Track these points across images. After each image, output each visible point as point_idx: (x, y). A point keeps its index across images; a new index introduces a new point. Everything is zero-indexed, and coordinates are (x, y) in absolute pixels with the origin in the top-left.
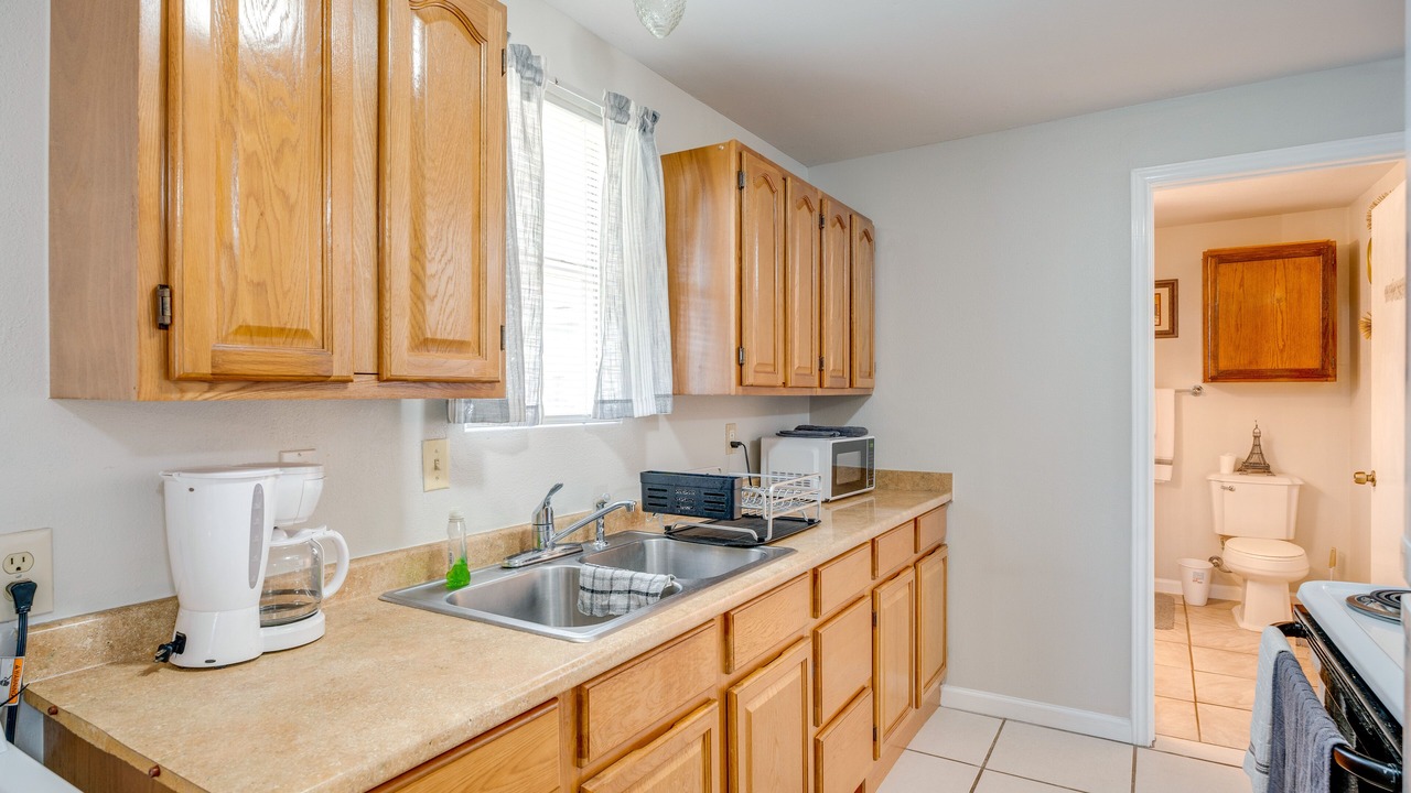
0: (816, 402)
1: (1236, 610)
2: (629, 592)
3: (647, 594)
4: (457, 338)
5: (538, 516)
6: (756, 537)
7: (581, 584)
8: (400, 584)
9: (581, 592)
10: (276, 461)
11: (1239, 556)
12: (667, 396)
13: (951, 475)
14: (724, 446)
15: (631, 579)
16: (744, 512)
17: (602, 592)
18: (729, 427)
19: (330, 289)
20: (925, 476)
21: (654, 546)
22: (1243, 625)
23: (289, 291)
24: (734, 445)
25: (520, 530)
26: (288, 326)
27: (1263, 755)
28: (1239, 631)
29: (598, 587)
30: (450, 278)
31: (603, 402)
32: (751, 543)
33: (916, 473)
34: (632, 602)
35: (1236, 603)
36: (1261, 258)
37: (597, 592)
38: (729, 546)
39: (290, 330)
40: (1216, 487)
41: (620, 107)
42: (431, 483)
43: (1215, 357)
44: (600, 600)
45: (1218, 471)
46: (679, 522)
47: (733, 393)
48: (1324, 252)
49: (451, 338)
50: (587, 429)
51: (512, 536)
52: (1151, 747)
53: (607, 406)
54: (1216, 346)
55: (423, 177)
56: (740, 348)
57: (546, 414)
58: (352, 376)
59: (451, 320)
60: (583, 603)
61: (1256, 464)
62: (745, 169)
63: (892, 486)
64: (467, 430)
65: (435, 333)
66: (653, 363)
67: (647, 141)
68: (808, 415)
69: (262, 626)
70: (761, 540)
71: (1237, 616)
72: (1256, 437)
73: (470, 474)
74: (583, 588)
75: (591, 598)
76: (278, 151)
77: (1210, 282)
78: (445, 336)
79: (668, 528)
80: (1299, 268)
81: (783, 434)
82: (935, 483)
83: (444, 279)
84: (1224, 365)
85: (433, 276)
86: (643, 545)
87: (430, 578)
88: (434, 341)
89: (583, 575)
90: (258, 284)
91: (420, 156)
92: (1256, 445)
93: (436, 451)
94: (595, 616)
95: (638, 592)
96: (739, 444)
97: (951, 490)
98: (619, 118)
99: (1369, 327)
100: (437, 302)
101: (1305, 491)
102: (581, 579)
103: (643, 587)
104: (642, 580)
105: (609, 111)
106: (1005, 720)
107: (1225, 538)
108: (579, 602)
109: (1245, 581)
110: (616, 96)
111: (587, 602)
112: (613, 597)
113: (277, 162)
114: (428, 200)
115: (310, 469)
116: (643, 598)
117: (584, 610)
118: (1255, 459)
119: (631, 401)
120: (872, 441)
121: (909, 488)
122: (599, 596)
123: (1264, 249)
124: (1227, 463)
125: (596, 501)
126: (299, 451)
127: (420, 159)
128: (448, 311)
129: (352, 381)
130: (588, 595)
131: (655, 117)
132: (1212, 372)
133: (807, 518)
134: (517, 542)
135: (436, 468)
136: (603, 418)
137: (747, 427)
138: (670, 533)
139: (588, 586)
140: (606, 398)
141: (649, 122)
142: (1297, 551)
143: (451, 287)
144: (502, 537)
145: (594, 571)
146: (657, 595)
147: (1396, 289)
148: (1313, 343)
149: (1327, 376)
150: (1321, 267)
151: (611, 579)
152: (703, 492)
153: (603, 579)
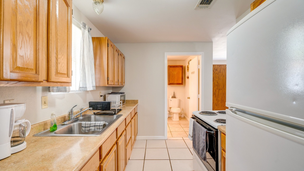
0: (113, 88)
1: (172, 118)
2: (95, 126)
3: (99, 126)
4: (64, 73)
5: (70, 113)
6: (114, 113)
7: (82, 126)
8: (37, 132)
9: (82, 128)
10: (3, 103)
11: (173, 110)
12: (95, 86)
13: (138, 100)
14: (99, 96)
15: (95, 123)
16: (112, 109)
17: (88, 127)
18: (100, 92)
19: (38, 59)
20: (134, 101)
21: (93, 117)
22: (173, 120)
23: (29, 59)
24: (101, 96)
25: (64, 116)
26: (29, 68)
27: (191, 135)
28: (173, 121)
29: (87, 126)
30: (63, 59)
31: (80, 87)
32: (113, 114)
33: (132, 100)
34: (95, 128)
35: (172, 117)
36: (175, 67)
37: (86, 127)
38: (110, 115)
39: (29, 69)
40: (169, 100)
41: (84, 25)
42: (43, 107)
43: (169, 81)
44: (87, 129)
45: (169, 98)
46: (96, 111)
47: (106, 86)
48: (182, 67)
49: (63, 73)
50: (76, 93)
51: (62, 118)
52: (167, 140)
53: (81, 88)
54: (170, 79)
55: (58, 35)
56: (108, 77)
57: (71, 90)
58: (43, 81)
59: (63, 68)
60: (83, 130)
61: (174, 97)
62: (109, 43)
63: (128, 103)
64: (52, 94)
65: (60, 71)
66: (92, 79)
67: (89, 34)
68: (112, 90)
69: (11, 147)
70: (115, 113)
71: (172, 119)
72: (174, 93)
73: (53, 104)
74: (83, 127)
75: (85, 129)
76: (27, 22)
77: (169, 70)
78: (62, 72)
79: (94, 113)
80: (179, 69)
81: (110, 94)
82: (135, 102)
83: (62, 59)
84: (170, 82)
85: (59, 58)
86: (90, 117)
87: (44, 130)
88: (59, 73)
89: (83, 124)
90: (22, 56)
91: (57, 30)
92: (174, 94)
93: (45, 99)
94: (86, 132)
95: (97, 126)
96: (102, 96)
97: (138, 103)
98: (84, 28)
99: (188, 78)
100: (60, 64)
101: (179, 100)
102: (82, 125)
103: (98, 125)
104: (98, 123)
105: (83, 26)
106: (147, 140)
107: (170, 108)
108: (82, 130)
109: (173, 114)
110: (84, 23)
111: (84, 129)
112: (91, 128)
113: (27, 25)
114: (58, 40)
115: (23, 104)
116: (98, 127)
117: (83, 131)
118: (174, 96)
119: (87, 87)
120: (125, 95)
121: (131, 103)
122: (87, 128)
123: (175, 66)
124: (171, 97)
125: (80, 109)
126: (10, 100)
127: (57, 31)
128: (62, 66)
129: (42, 82)
130: (84, 128)
131: (91, 29)
132: (169, 84)
133: (119, 109)
134: (63, 119)
135: (45, 103)
136: (80, 91)
137: (103, 92)
138: (95, 114)
139: (84, 126)
140: (81, 87)
141: (90, 30)
142: (179, 109)
143: (63, 61)
144: (60, 118)
145: (86, 123)
146: (102, 126)
147: (193, 73)
148: (181, 79)
149: (182, 84)
150: (181, 69)
151: (90, 124)
152: (103, 105)
153: (88, 124)
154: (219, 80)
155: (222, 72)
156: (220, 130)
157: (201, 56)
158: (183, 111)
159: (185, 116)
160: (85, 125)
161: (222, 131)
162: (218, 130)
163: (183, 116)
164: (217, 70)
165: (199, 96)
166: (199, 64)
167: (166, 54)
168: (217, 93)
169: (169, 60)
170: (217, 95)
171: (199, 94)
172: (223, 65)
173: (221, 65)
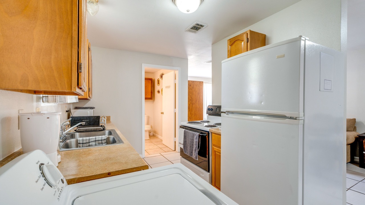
2: (95, 141)
3: (102, 140)
6: (102, 128)
7: (79, 142)
9: (79, 145)
14: (65, 111)
15: (96, 138)
17: (86, 143)
18: (66, 107)
24: (67, 111)
27: (182, 143)
29: (84, 142)
32: (102, 130)
34: (96, 143)
37: (84, 143)
47: (87, 98)
48: (151, 80)
70: (104, 129)
74: (80, 143)
79: (75, 130)
80: (148, 82)
89: (80, 140)
96: (69, 111)
99: (159, 92)
101: (148, 116)
103: (100, 139)
111: (81, 146)
112: (90, 143)
122: (85, 144)
139: (81, 142)
145: (83, 139)
146: (105, 140)
147: (168, 87)
148: (150, 94)
149: (151, 99)
150: (151, 82)
151: (89, 139)
152: (91, 120)
153: (86, 140)
154: (193, 95)
155: (195, 87)
156: (211, 132)
157: (177, 71)
158: (152, 129)
159: (154, 133)
160: (83, 141)
161: (212, 132)
162: (210, 132)
163: (152, 134)
164: (190, 86)
165: (175, 110)
166: (175, 79)
167: (143, 65)
168: (191, 107)
169: (146, 72)
170: (191, 109)
171: (175, 108)
172: (195, 81)
173: (194, 81)
